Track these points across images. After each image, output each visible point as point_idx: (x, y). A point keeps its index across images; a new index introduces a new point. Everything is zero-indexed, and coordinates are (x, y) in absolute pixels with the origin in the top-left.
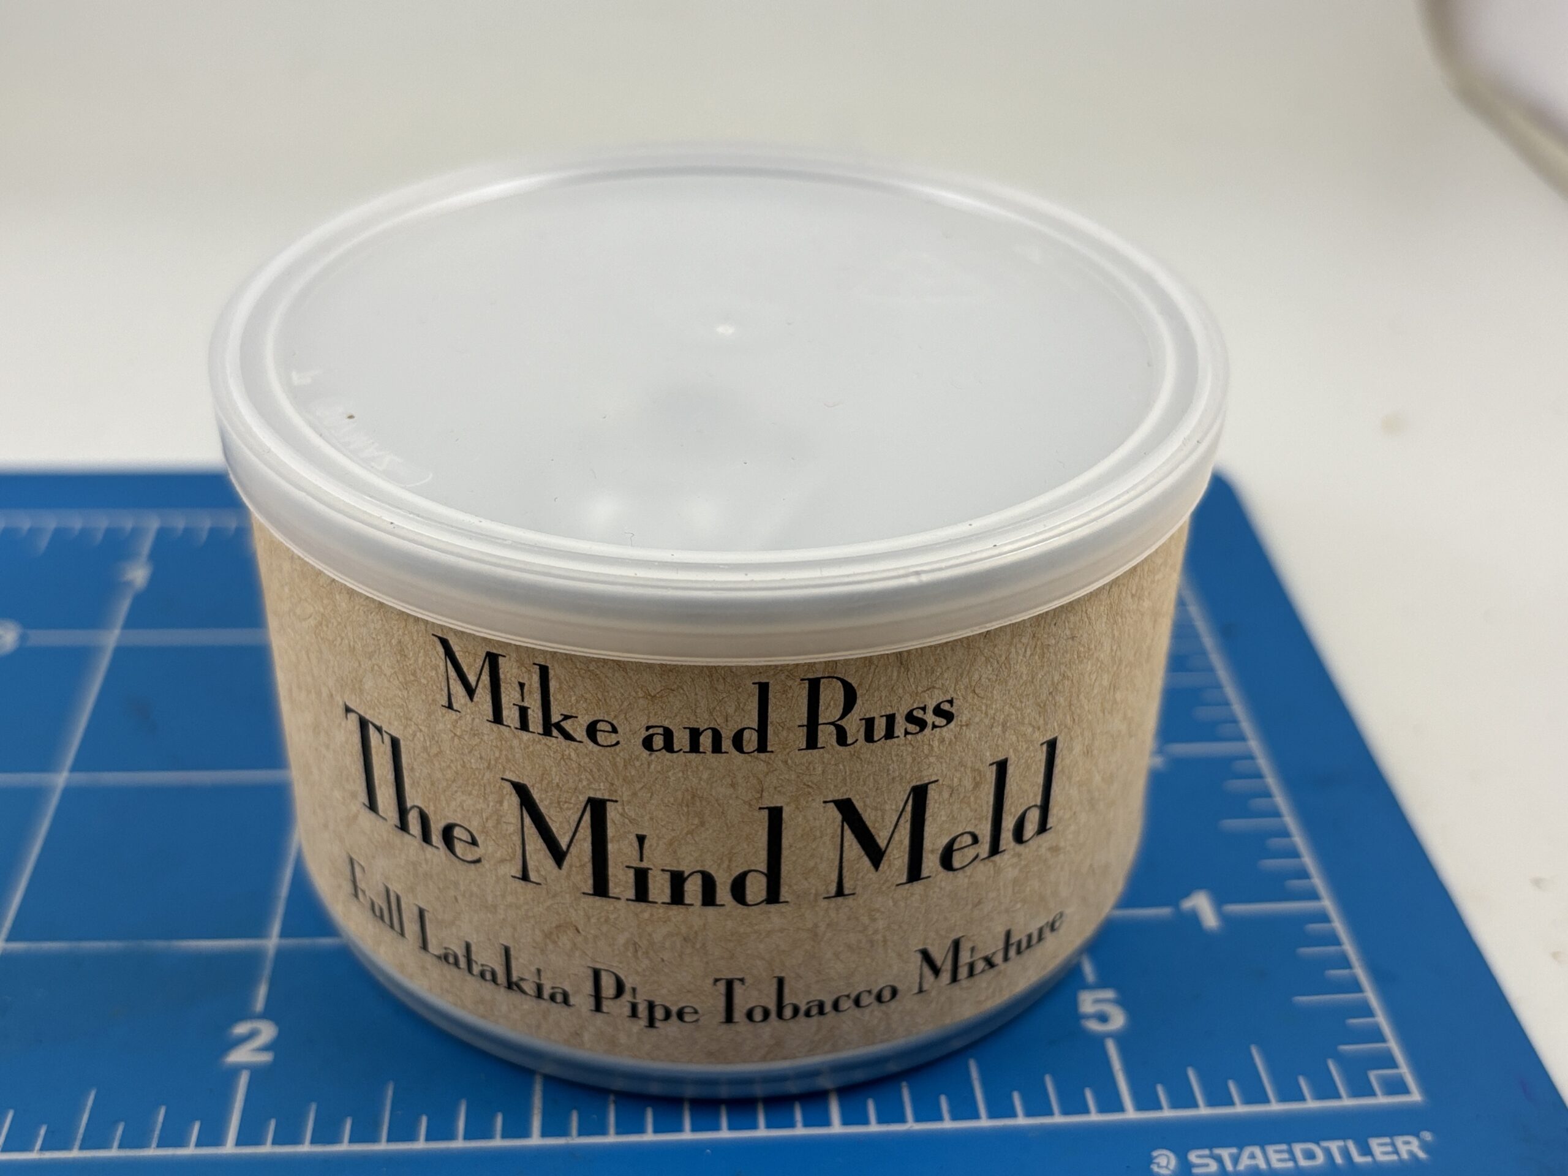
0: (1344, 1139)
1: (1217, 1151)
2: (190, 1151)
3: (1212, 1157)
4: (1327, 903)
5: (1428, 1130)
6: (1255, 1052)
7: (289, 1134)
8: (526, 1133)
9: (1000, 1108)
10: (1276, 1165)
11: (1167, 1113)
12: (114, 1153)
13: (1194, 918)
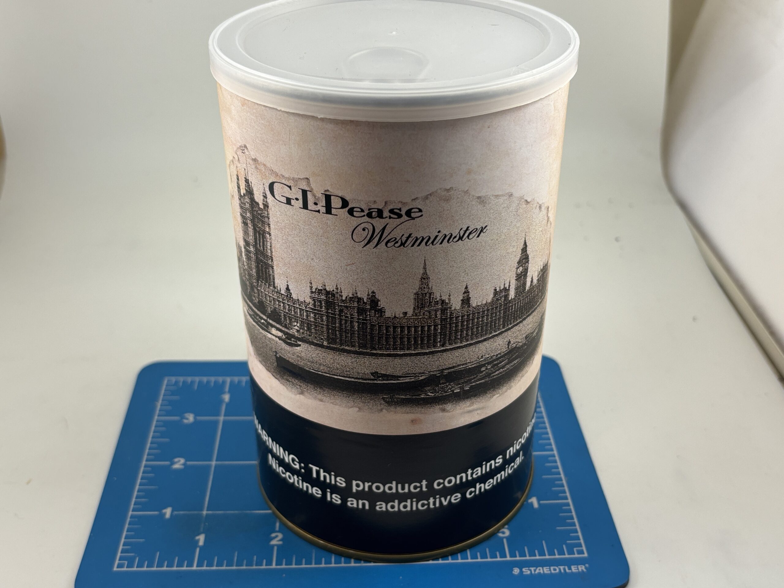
0: (565, 565)
1: (530, 568)
2: (264, 567)
3: (529, 570)
4: (570, 501)
5: (587, 563)
6: (544, 542)
7: (289, 563)
8: (350, 563)
9: (474, 557)
10: (546, 572)
11: (518, 558)
12: (244, 567)
13: (532, 504)
